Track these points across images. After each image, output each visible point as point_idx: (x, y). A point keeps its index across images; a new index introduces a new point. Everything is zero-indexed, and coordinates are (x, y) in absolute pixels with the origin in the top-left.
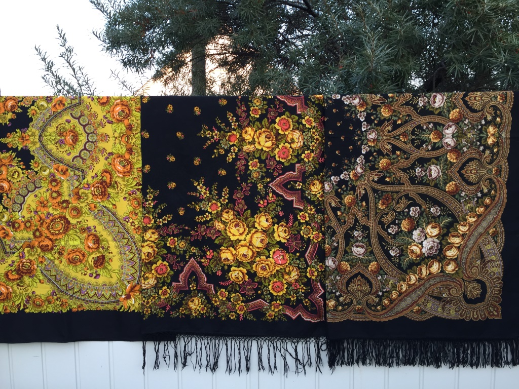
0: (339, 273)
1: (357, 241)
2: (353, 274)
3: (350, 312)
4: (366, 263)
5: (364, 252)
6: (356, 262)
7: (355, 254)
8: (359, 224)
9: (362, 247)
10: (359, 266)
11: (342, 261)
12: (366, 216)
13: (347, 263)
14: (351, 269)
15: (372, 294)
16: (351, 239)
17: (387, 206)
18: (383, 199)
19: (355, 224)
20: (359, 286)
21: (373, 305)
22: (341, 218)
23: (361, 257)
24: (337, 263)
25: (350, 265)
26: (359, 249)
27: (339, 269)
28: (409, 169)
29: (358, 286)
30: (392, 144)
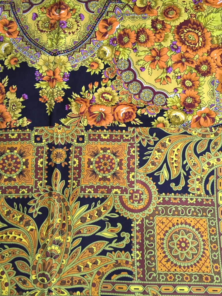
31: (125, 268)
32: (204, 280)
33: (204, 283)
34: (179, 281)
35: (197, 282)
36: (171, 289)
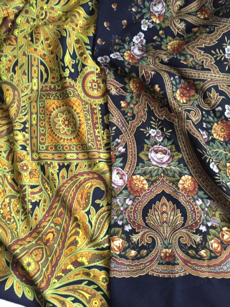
0: (130, 194)
1: (156, 143)
2: (153, 196)
3: (152, 261)
4: (174, 177)
5: (169, 160)
6: (156, 175)
7: (154, 163)
8: (156, 118)
9: (165, 153)
10: (163, 181)
11: (134, 174)
12: (165, 106)
13: (142, 178)
14: (149, 187)
15: (187, 228)
16: (146, 141)
17: (188, 99)
18: (181, 87)
19: (149, 119)
20: (165, 215)
21: (191, 248)
22: (126, 110)
23: (164, 166)
24: (126, 178)
25: (147, 180)
26: (160, 155)
27: (131, 187)
28: (214, 48)
29: (162, 214)
30: (186, 22)
31: (49, 76)
32: (42, 137)
33: (39, 136)
34: (40, 117)
35: (40, 132)
36: (34, 111)
